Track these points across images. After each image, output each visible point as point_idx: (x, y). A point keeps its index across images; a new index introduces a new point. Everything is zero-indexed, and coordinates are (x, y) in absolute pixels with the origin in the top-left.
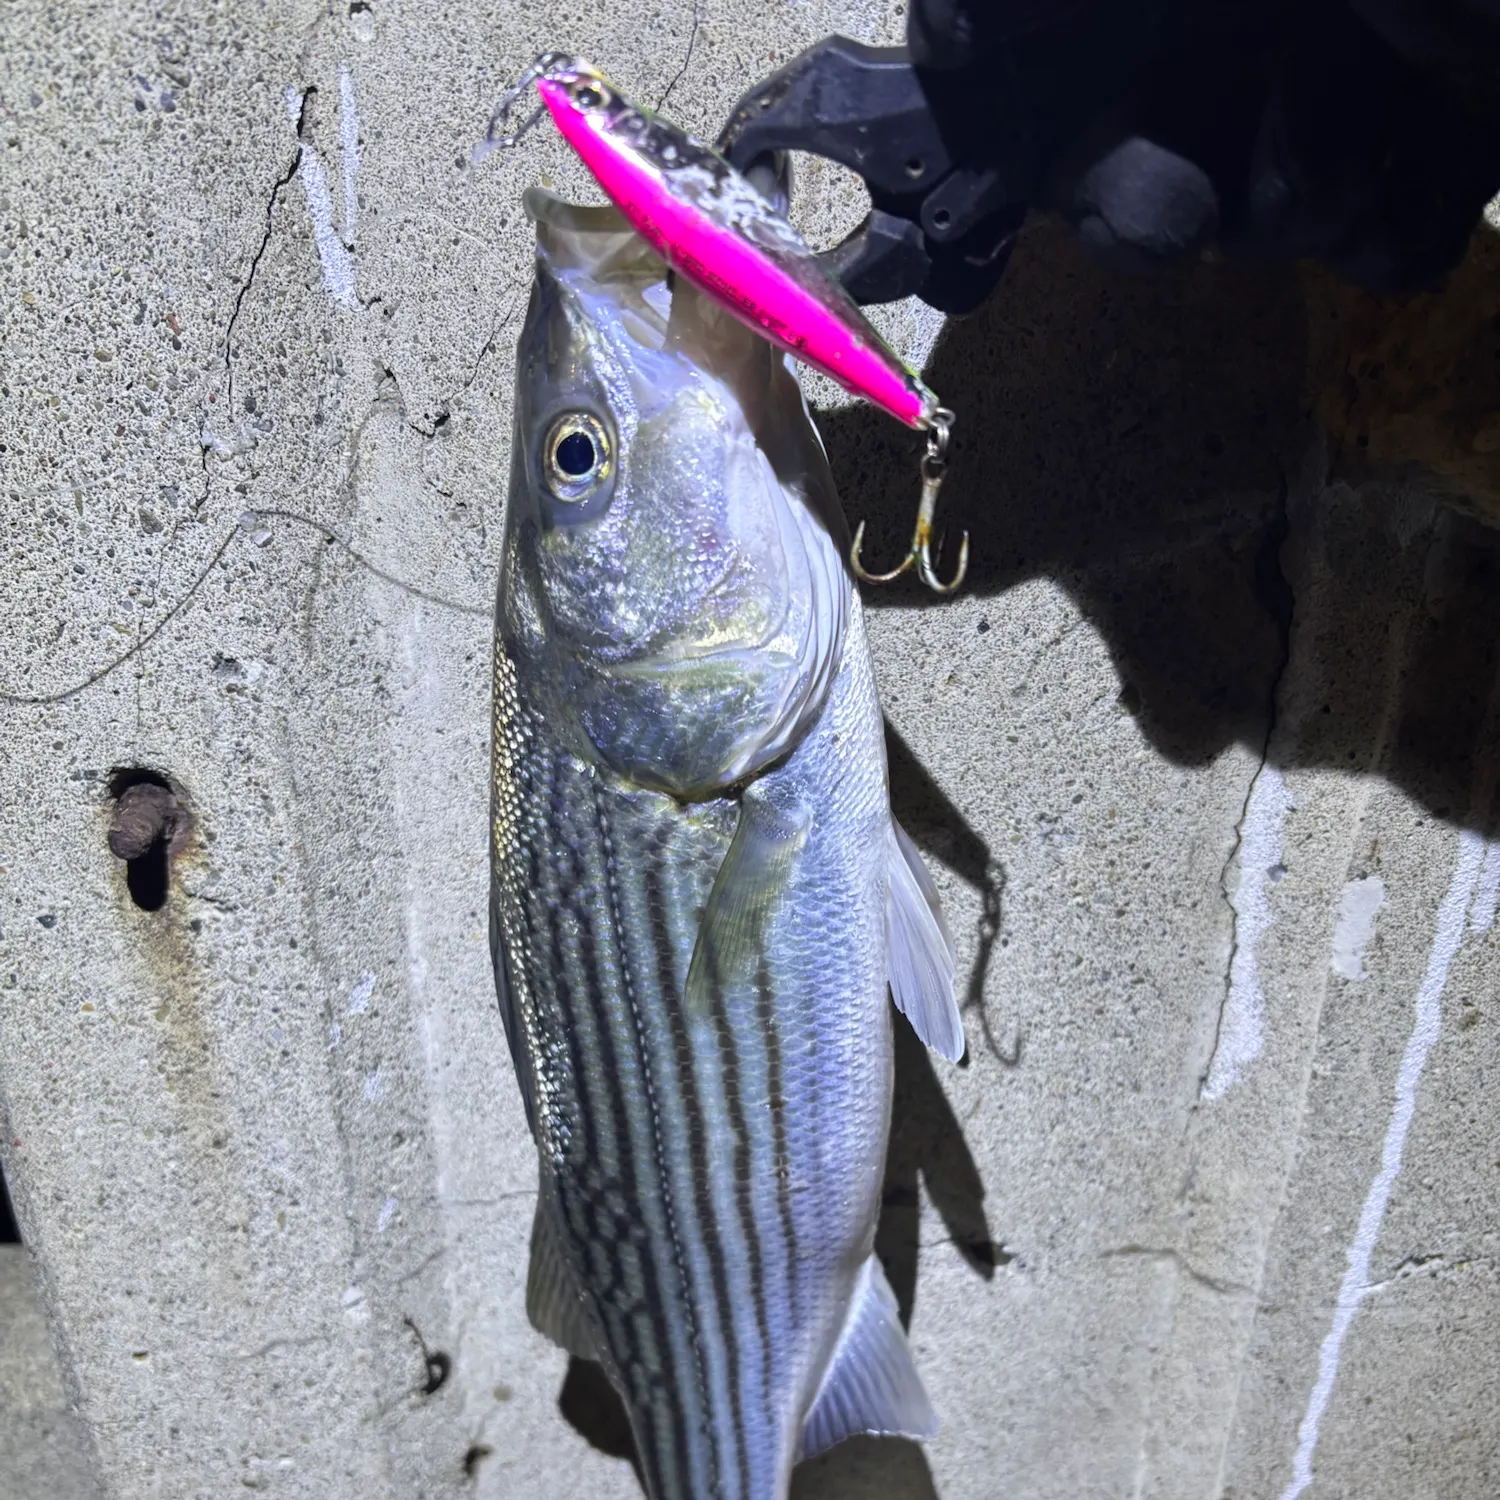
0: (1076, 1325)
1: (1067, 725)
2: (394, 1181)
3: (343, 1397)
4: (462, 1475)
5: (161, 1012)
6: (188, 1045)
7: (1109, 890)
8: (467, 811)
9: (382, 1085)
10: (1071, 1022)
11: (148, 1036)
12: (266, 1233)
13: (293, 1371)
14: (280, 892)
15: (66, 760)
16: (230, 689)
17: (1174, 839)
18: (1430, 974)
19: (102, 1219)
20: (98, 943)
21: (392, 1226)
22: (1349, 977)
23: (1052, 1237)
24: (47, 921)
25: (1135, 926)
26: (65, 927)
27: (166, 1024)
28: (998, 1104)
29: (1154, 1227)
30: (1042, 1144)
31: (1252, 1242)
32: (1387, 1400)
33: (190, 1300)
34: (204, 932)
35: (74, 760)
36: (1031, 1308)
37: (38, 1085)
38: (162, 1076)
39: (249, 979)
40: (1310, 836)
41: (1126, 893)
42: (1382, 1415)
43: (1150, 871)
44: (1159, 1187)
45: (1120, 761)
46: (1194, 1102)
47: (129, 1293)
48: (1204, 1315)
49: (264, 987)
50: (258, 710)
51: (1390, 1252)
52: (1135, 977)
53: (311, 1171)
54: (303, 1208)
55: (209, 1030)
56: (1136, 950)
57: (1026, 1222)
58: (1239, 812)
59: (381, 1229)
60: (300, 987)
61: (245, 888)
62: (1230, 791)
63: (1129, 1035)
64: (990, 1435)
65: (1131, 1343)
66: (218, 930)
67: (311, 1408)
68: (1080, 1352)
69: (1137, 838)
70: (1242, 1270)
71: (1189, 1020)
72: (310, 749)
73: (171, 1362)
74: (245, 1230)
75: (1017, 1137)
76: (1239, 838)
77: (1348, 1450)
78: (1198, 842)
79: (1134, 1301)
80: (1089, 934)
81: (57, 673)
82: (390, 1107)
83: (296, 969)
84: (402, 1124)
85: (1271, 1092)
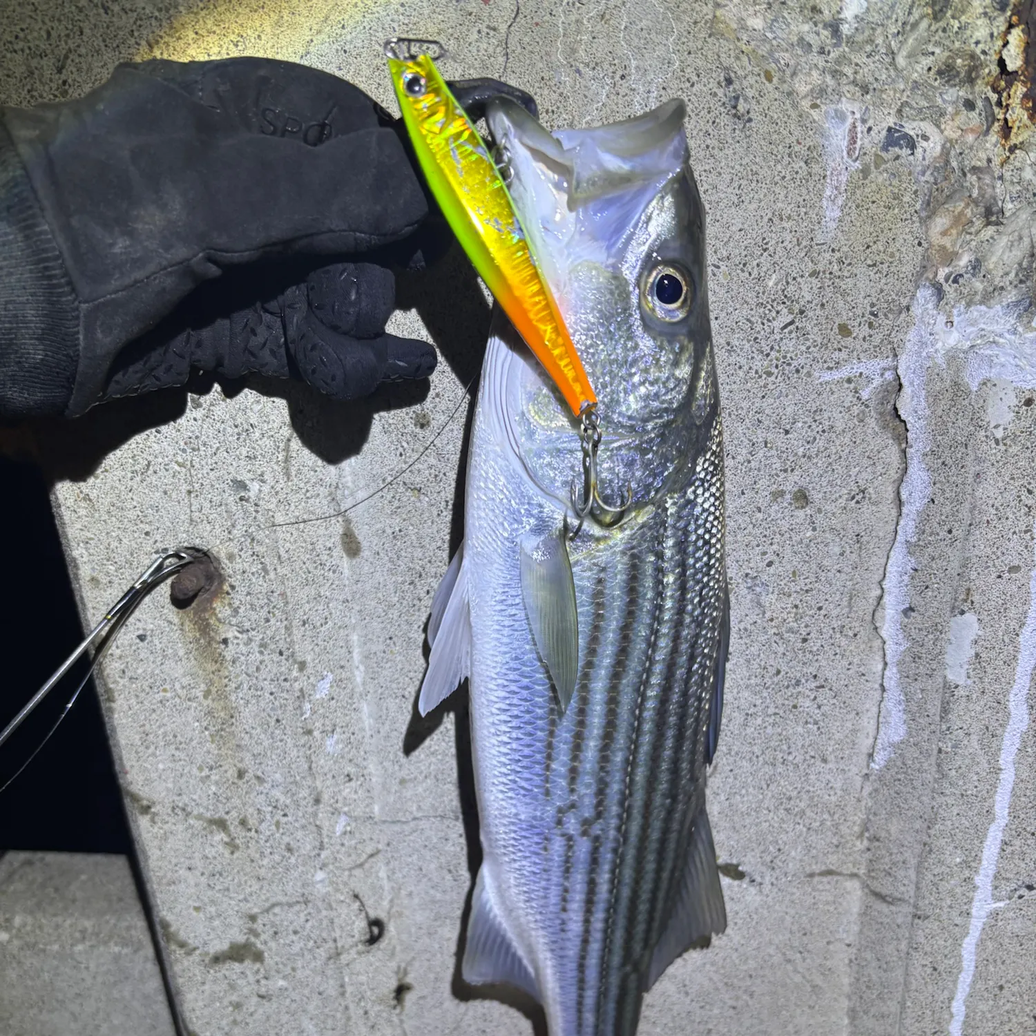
0: (792, 923)
1: (760, 516)
2: (345, 805)
3: (315, 942)
4: (394, 1002)
5: (207, 694)
6: (222, 714)
7: (795, 625)
8: (385, 574)
9: (337, 743)
10: (775, 714)
11: (199, 708)
12: (268, 833)
13: (285, 923)
14: (273, 621)
15: (151, 541)
16: (241, 499)
17: (838, 590)
18: (1018, 681)
19: (174, 821)
20: (170, 651)
21: (345, 833)
22: (959, 683)
23: (772, 862)
24: (142, 638)
25: (815, 649)
26: (152, 641)
27: (209, 701)
28: (729, 768)
29: (843, 857)
30: (761, 797)
31: (907, 869)
32: (1015, 989)
33: (225, 874)
34: (230, 645)
35: (156, 541)
36: (760, 910)
37: (137, 737)
38: (207, 733)
39: (256, 674)
40: (927, 587)
41: (807, 626)
42: (1013, 999)
43: (823, 612)
44: (844, 829)
45: (796, 538)
46: (865, 771)
47: (190, 869)
48: (880, 920)
49: (265, 679)
50: (257, 512)
51: (1008, 879)
52: (818, 684)
53: (293, 795)
54: (290, 818)
55: (234, 705)
56: (817, 664)
57: (753, 850)
58: (881, 572)
59: (338, 834)
60: (285, 680)
61: (253, 619)
62: (874, 558)
63: (816, 723)
64: (737, 998)
65: (832, 940)
66: (238, 644)
67: (296, 948)
68: (796, 944)
69: (811, 590)
70: (902, 889)
71: (857, 714)
72: (289, 535)
73: (214, 914)
74: (256, 831)
75: (744, 791)
76: (882, 589)
77: (990, 1024)
78: (854, 592)
79: (832, 909)
80: (784, 654)
81: (146, 491)
82: (342, 757)
83: (283, 669)
84: (350, 769)
85: (914, 763)
